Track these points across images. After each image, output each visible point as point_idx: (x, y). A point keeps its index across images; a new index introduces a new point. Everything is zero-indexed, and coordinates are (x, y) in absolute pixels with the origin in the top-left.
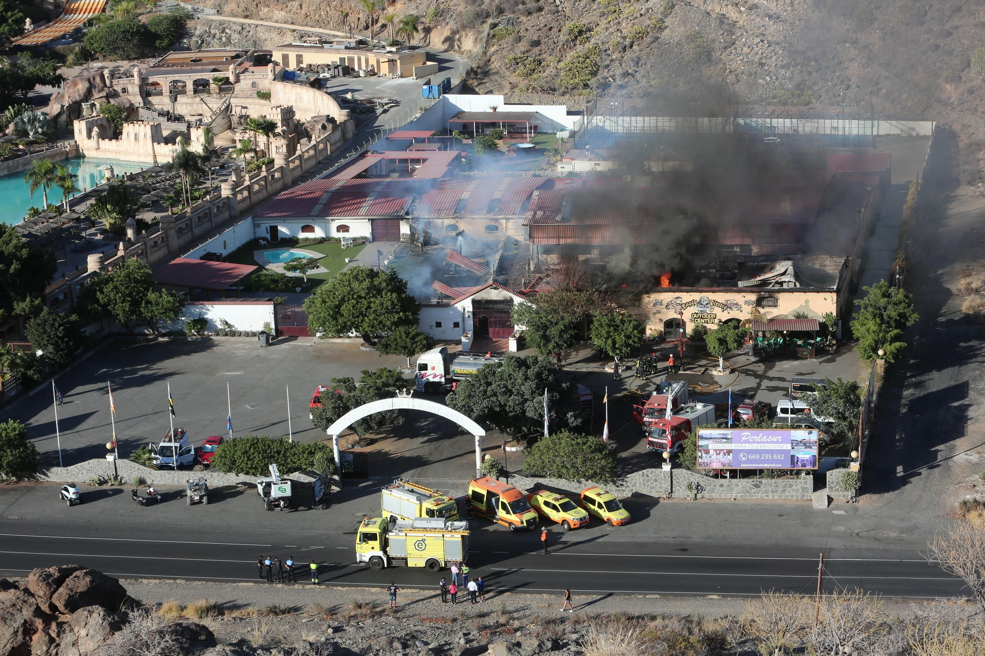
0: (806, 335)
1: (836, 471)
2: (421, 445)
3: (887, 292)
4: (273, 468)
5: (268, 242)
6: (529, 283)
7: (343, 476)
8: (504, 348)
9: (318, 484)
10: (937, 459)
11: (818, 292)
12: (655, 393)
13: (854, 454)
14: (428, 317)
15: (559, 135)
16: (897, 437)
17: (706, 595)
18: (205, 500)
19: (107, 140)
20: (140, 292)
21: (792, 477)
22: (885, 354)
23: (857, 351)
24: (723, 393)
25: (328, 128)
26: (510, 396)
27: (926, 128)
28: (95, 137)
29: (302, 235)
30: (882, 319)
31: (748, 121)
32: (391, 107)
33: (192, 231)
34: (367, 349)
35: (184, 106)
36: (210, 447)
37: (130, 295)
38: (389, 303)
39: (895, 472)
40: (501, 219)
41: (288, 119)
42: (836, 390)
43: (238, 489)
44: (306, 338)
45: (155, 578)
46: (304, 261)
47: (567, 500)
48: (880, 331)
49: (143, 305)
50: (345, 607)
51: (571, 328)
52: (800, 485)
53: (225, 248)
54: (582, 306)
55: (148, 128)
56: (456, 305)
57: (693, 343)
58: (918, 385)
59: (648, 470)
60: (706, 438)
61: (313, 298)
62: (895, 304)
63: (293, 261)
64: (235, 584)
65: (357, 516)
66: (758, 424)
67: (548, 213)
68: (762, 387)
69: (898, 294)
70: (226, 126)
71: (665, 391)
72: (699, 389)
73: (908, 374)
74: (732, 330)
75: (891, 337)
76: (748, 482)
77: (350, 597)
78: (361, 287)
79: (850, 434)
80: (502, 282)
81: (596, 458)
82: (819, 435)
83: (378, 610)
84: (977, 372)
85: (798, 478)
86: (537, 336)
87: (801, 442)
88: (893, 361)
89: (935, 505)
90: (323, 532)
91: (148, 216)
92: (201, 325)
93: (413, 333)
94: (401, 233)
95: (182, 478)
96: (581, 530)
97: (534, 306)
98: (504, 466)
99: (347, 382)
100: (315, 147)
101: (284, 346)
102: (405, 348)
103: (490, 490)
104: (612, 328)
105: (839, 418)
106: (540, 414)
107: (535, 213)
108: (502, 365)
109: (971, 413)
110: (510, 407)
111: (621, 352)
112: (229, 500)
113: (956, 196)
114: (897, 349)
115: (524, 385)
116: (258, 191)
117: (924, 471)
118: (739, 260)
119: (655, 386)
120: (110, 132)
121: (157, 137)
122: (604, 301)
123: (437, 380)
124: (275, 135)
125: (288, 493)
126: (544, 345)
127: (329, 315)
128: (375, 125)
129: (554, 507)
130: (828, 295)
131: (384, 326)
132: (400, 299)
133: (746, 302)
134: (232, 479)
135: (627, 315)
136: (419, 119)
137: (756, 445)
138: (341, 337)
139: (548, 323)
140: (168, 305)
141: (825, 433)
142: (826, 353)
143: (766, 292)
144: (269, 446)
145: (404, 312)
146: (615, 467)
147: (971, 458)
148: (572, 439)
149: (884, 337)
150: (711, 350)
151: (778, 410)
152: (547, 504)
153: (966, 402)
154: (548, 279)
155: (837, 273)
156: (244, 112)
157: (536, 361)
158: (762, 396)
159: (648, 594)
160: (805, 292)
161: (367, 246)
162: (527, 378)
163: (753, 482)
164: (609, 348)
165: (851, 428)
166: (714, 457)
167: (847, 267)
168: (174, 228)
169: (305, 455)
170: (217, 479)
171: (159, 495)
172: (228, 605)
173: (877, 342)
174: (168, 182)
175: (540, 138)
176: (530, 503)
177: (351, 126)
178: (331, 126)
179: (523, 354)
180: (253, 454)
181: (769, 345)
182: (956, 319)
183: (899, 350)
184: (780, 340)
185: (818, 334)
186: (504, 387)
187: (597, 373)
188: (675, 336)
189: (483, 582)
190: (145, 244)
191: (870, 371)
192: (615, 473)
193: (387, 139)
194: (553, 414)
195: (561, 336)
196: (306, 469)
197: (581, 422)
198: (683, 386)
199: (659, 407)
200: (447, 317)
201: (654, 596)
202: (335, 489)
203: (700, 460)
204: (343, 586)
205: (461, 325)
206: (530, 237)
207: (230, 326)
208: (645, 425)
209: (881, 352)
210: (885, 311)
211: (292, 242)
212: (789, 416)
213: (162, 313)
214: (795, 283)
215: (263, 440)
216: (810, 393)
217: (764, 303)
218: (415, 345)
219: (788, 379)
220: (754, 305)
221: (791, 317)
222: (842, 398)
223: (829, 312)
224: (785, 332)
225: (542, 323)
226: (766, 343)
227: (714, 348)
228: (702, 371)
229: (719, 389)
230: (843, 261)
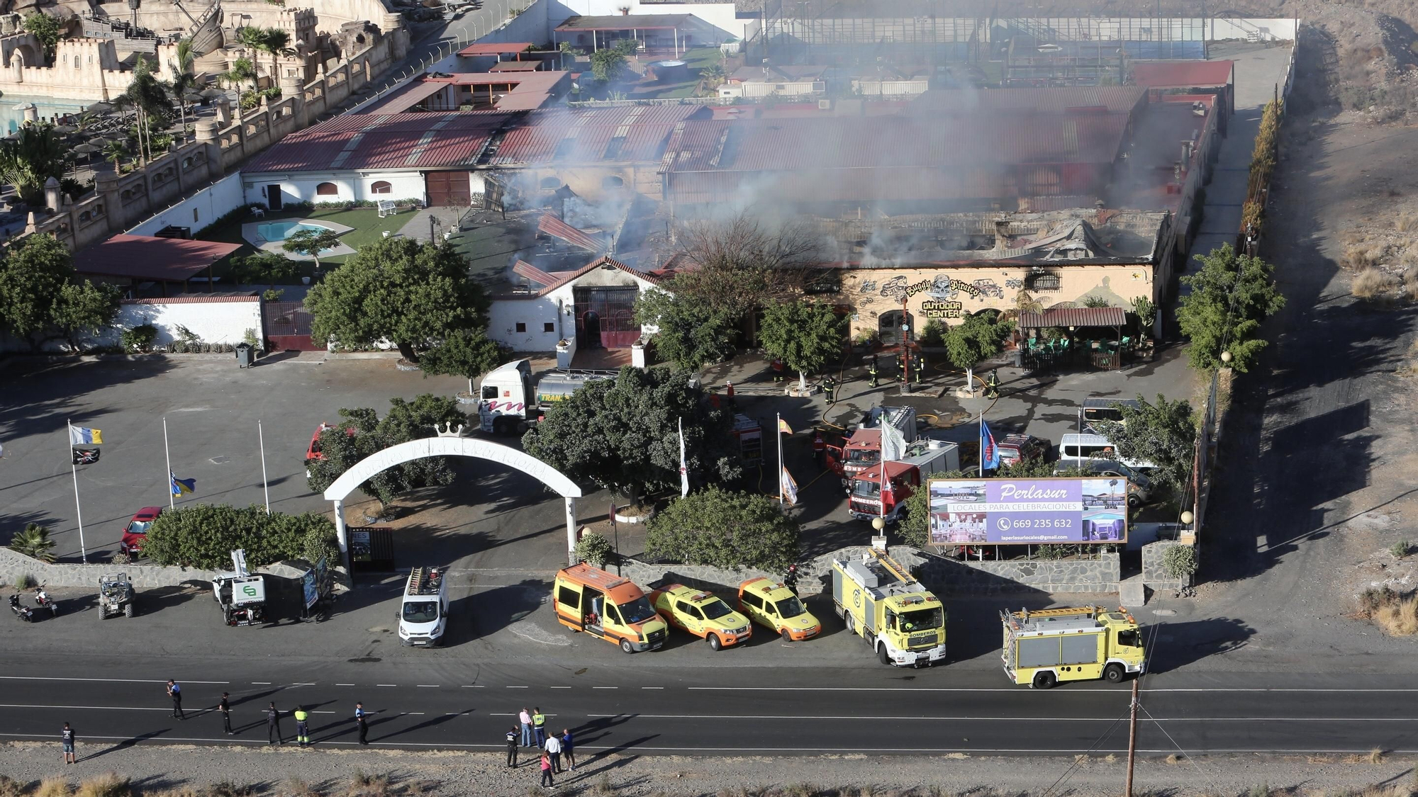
0: (1105, 333)
1: (1155, 546)
2: (486, 516)
3: (1234, 262)
4: (237, 556)
5: (266, 210)
6: (666, 261)
7: (353, 568)
8: (623, 362)
9: (309, 581)
10: (1322, 524)
11: (1123, 265)
12: (862, 426)
13: (1186, 517)
14: (504, 314)
15: (724, 47)
16: (1256, 490)
17: (944, 753)
18: (127, 610)
19: (33, 69)
20: (50, 285)
21: (1086, 556)
22: (1233, 359)
23: (1188, 355)
24: (970, 425)
25: (367, 41)
26: (625, 433)
27: (1286, 29)
28: (16, 64)
29: (318, 199)
30: (1226, 304)
31: (1013, 22)
32: (468, 10)
33: (147, 195)
34: (407, 368)
35: (155, 16)
36: (142, 524)
37: (33, 290)
38: (439, 294)
39: (1254, 545)
40: (626, 166)
41: (307, 29)
42: (1155, 415)
43: (185, 591)
44: (313, 353)
45: (35, 740)
46: (316, 236)
47: (715, 599)
48: (1224, 323)
49: (54, 306)
50: (343, 783)
51: (729, 328)
52: (1099, 569)
53: (196, 220)
54: (747, 293)
55: (95, 47)
56: (549, 296)
57: (926, 350)
58: (1285, 409)
59: (849, 548)
60: (943, 495)
61: (319, 289)
62: (1247, 281)
63: (299, 236)
64: (164, 748)
65: (373, 633)
66: (1028, 471)
67: (697, 154)
68: (1036, 416)
69: (1252, 266)
70: (215, 43)
71: (878, 422)
72: (934, 420)
73: (1271, 392)
74: (987, 327)
75: (1243, 332)
76: (1013, 566)
77: (351, 766)
78: (394, 270)
79: (1179, 485)
81: (764, 529)
82: (1129, 489)
83: (396, 786)
84: (1381, 387)
85: (1094, 557)
86: (674, 341)
87: (1099, 499)
88: (1246, 371)
89: (1320, 599)
90: (315, 659)
91: (83, 176)
92: (147, 336)
93: (477, 340)
94: (472, 191)
95: (94, 576)
96: (739, 649)
97: (671, 295)
98: (614, 545)
99: (366, 418)
100: (346, 69)
101: (278, 366)
102: (464, 363)
103: (589, 585)
104: (795, 326)
105: (1160, 460)
106: (673, 461)
107: (678, 155)
108: (614, 384)
109: (1376, 449)
110: (624, 450)
111: (809, 364)
112: (167, 609)
113: (1336, 125)
114: (1251, 351)
115: (648, 415)
116: (255, 136)
117: (1302, 543)
119: (863, 417)
120: (40, 57)
121: (108, 61)
122: (782, 283)
123: (513, 412)
124: (288, 53)
125: (260, 596)
126: (686, 355)
127: (344, 313)
128: (442, 37)
129: (694, 612)
130: (1139, 270)
131: (432, 329)
132: (456, 286)
133: (1009, 283)
134: (174, 575)
135: (818, 306)
136: (508, 27)
137: (1025, 504)
138: (366, 350)
139: (692, 320)
140: (93, 305)
141: (1139, 485)
142: (1139, 361)
143: (1040, 266)
144: (232, 521)
145: (464, 307)
146: (794, 545)
147: (1376, 521)
148: (723, 500)
149: (1231, 332)
150: (954, 357)
151: (1062, 449)
152: (682, 606)
153: (1365, 432)
154: (695, 254)
155: (1153, 235)
156: (245, 23)
157: (667, 376)
158: (1036, 430)
159: (846, 753)
160: (1102, 265)
161: (419, 214)
162: (653, 404)
163: (1022, 565)
164: (790, 358)
165: (1180, 475)
166: (957, 525)
167: (1169, 226)
168: (118, 190)
169: (291, 534)
170: (149, 577)
171: (54, 603)
172: (151, 782)
173: (1219, 340)
174: (120, 127)
175: (696, 53)
176: (654, 606)
177: (403, 39)
178: (371, 37)
179: (651, 370)
180: (206, 533)
181: (1047, 349)
182: (1345, 305)
183: (1255, 352)
184: (1065, 342)
185: (1125, 330)
186: (615, 419)
187: (771, 398)
188: (897, 338)
189: (571, 737)
190: (70, 215)
191: (1208, 385)
192: (795, 553)
193: (458, 55)
194: (695, 460)
196: (293, 556)
197: (741, 474)
198: (907, 415)
199: (869, 449)
200: (534, 316)
201: (857, 757)
202: (341, 588)
203: (934, 531)
204: (341, 748)
205: (556, 327)
207: (192, 337)
208: (847, 478)
209: (1225, 356)
210: (1231, 292)
211: (303, 210)
212: (1079, 458)
213: (84, 318)
214: (1086, 251)
215: (222, 510)
216: (1112, 422)
217: (1038, 283)
218: (479, 359)
219: (1077, 402)
220: (1022, 287)
221: (1081, 306)
222: (1165, 427)
223: (1141, 297)
224: (1072, 329)
225: (682, 319)
226: (1042, 347)
227: (959, 354)
228: (939, 393)
229: (967, 420)
230: (1162, 217)
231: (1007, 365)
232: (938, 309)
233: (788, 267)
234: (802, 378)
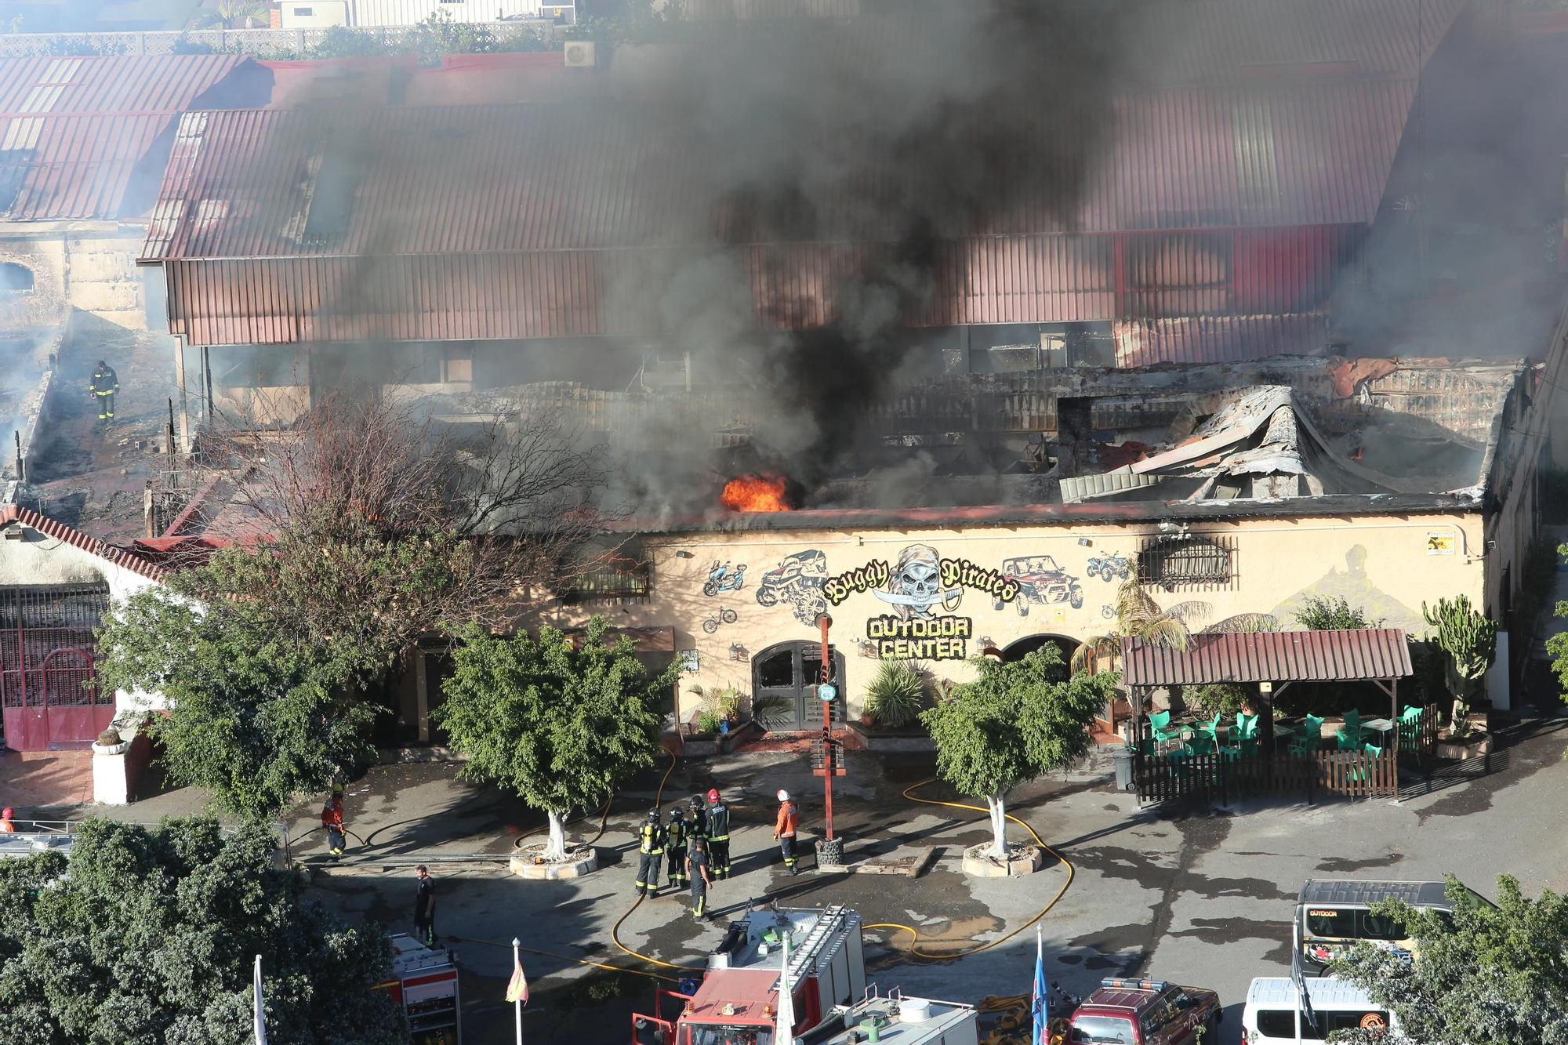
0: (1359, 699)
6: (176, 508)
8: (71, 790)
11: (1403, 514)
12: (721, 962)
24: (1010, 952)
26: (102, 996)
40: (43, 236)
42: (1496, 933)
51: (359, 696)
54: (403, 600)
57: (879, 745)
67: (246, 209)
68: (1176, 925)
71: (763, 950)
72: (906, 938)
74: (1040, 686)
80: (57, 508)
86: (214, 738)
97: (199, 607)
104: (532, 691)
107: (191, 211)
108: (63, 863)
111: (574, 791)
115: (161, 945)
118: (1061, 390)
119: (722, 933)
122: (497, 575)
126: (244, 773)
130: (1446, 526)
133: (1096, 567)
135: (593, 633)
139: (259, 679)
142: (1450, 771)
143: (1179, 521)
150: (954, 771)
151: (1250, 1021)
154: (257, 489)
155: (1484, 428)
157: (210, 843)
158: (1179, 964)
160: (1346, 515)
162: (173, 917)
164: (521, 775)
167: (1526, 401)
179: (153, 815)
181: (1200, 741)
184: (1247, 723)
185: (1409, 690)
186: (75, 958)
187: (474, 882)
188: (801, 717)
195: (316, 731)
198: (840, 930)
199: (744, 1021)
206: (173, 315)
214: (1301, 478)
216: (1381, 944)
217: (1176, 565)
219: (1284, 887)
220: (1132, 576)
221: (1291, 624)
222: (1521, 967)
223: (1451, 599)
224: (1265, 688)
225: (234, 677)
226: (1187, 734)
227: (968, 762)
228: (919, 863)
229: (993, 937)
230: (1510, 379)
231: (1093, 785)
232: (910, 636)
233: (512, 529)
234: (554, 826)
